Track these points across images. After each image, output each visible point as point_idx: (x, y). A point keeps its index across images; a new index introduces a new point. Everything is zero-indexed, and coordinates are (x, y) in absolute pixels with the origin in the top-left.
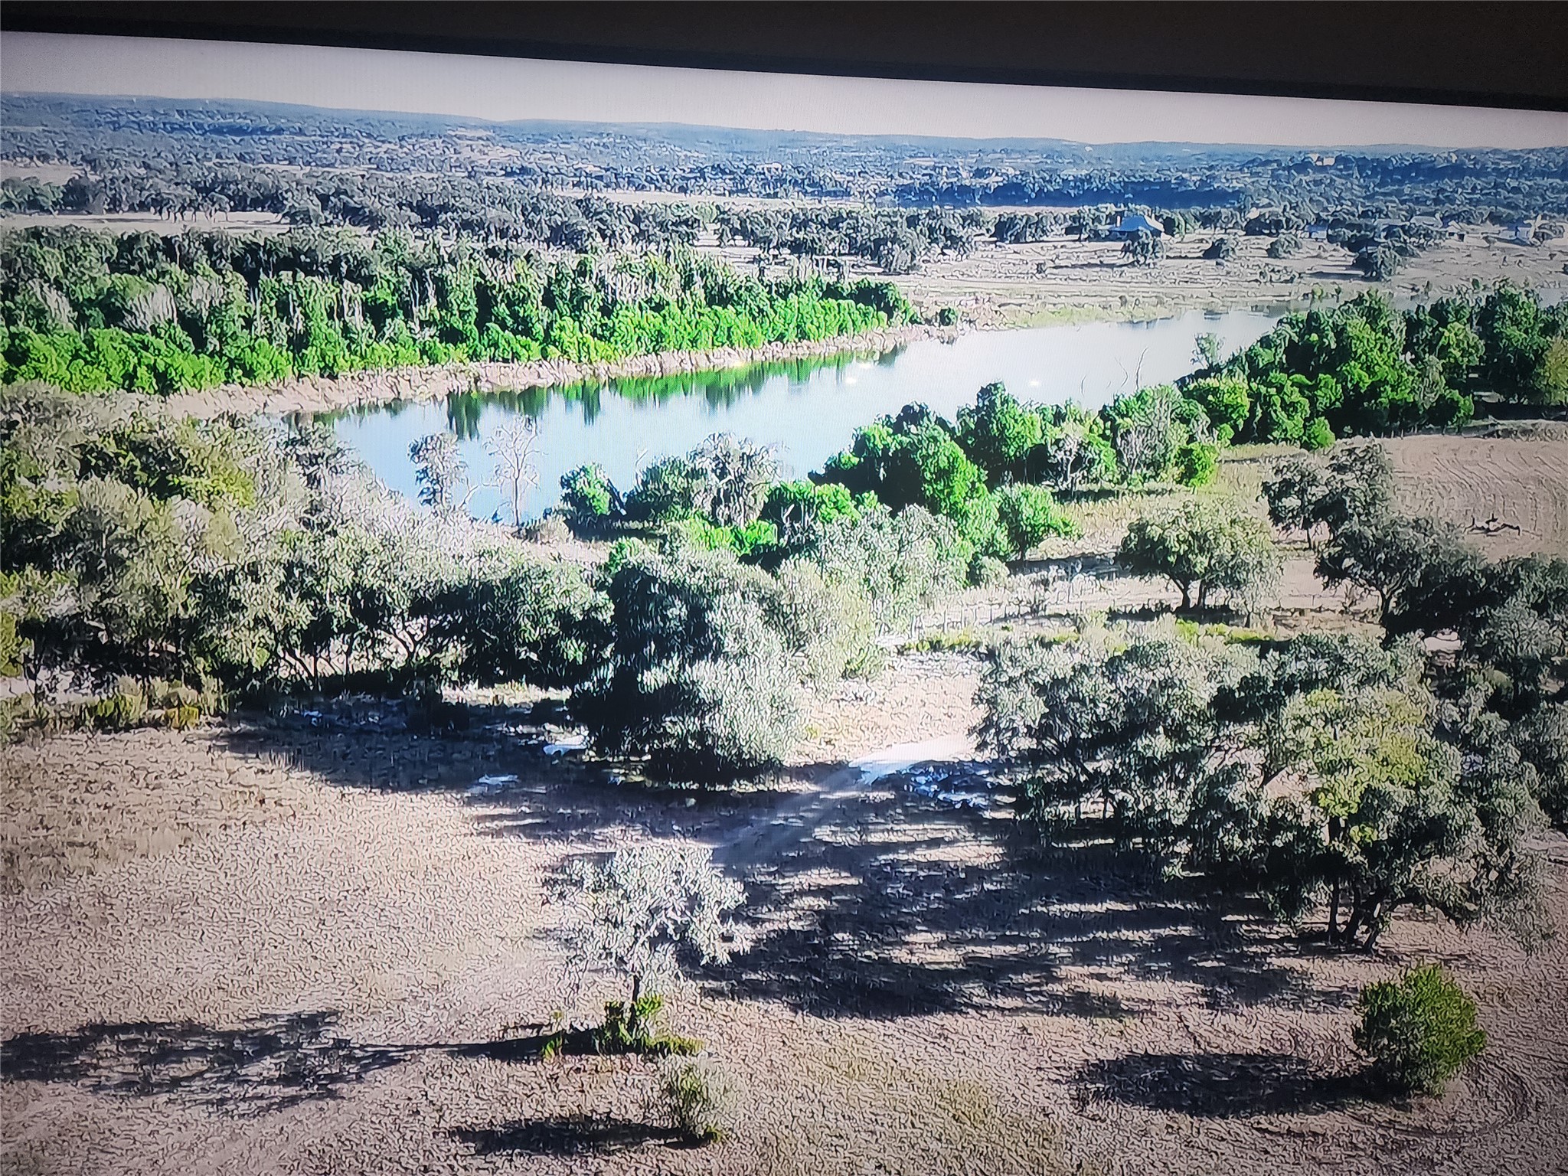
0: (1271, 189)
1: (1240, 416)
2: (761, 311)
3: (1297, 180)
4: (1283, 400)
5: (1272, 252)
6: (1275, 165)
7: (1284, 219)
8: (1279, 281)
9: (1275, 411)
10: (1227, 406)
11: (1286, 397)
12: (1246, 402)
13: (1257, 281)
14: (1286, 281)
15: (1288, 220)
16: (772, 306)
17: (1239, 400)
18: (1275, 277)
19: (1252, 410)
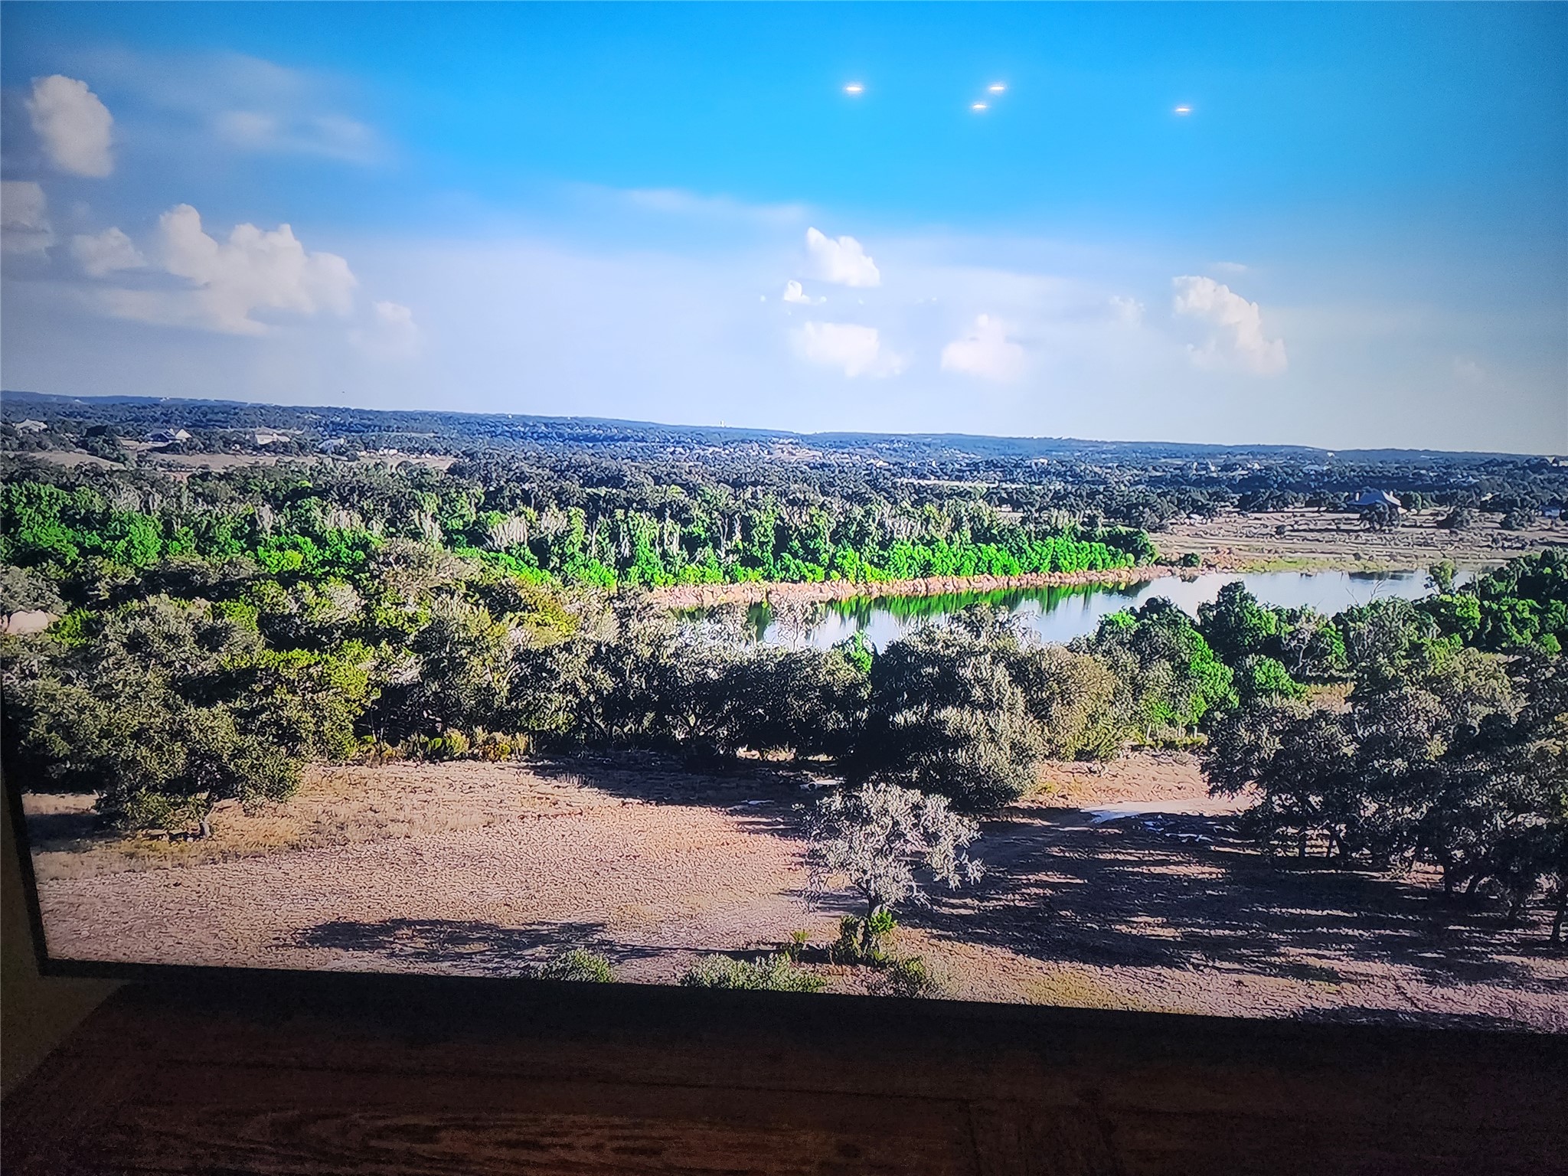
0: (1506, 484)
1: (1470, 627)
2: (1020, 548)
3: (1532, 478)
4: (1514, 616)
5: (1505, 525)
6: (1511, 466)
7: (1518, 499)
8: (1509, 547)
9: (1505, 625)
10: (1458, 618)
11: (1517, 614)
12: (1478, 615)
13: (1488, 546)
14: (1518, 548)
15: (1523, 500)
16: (1030, 546)
17: (1471, 613)
18: (1507, 544)
19: (1483, 624)
